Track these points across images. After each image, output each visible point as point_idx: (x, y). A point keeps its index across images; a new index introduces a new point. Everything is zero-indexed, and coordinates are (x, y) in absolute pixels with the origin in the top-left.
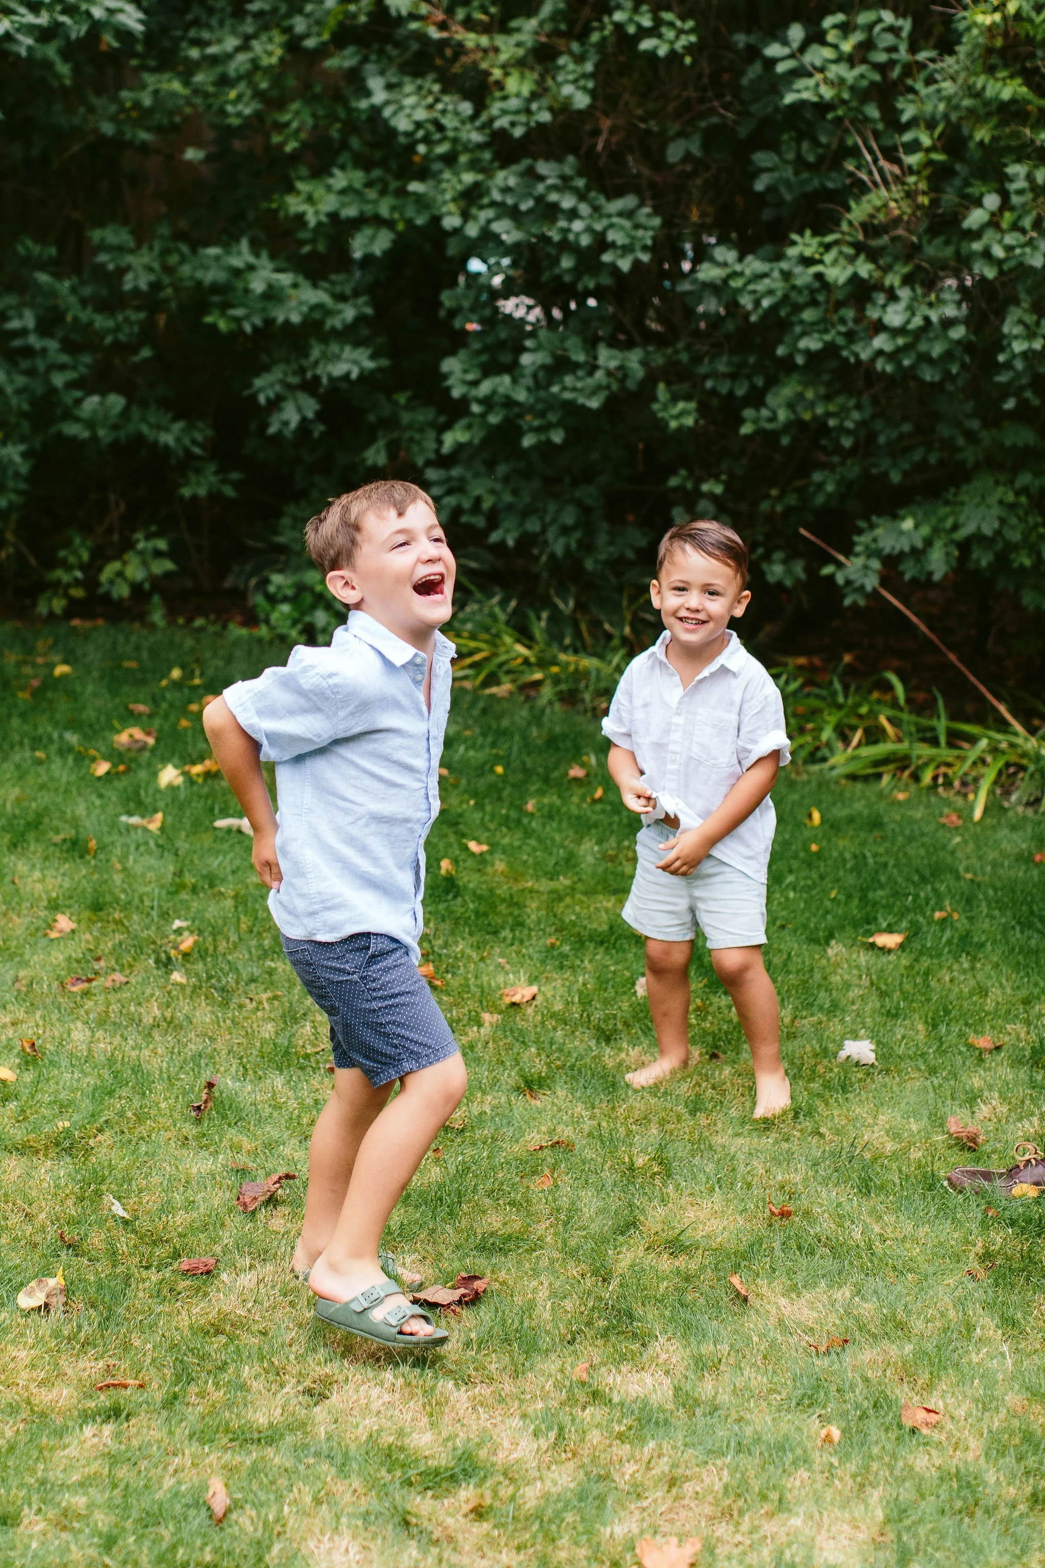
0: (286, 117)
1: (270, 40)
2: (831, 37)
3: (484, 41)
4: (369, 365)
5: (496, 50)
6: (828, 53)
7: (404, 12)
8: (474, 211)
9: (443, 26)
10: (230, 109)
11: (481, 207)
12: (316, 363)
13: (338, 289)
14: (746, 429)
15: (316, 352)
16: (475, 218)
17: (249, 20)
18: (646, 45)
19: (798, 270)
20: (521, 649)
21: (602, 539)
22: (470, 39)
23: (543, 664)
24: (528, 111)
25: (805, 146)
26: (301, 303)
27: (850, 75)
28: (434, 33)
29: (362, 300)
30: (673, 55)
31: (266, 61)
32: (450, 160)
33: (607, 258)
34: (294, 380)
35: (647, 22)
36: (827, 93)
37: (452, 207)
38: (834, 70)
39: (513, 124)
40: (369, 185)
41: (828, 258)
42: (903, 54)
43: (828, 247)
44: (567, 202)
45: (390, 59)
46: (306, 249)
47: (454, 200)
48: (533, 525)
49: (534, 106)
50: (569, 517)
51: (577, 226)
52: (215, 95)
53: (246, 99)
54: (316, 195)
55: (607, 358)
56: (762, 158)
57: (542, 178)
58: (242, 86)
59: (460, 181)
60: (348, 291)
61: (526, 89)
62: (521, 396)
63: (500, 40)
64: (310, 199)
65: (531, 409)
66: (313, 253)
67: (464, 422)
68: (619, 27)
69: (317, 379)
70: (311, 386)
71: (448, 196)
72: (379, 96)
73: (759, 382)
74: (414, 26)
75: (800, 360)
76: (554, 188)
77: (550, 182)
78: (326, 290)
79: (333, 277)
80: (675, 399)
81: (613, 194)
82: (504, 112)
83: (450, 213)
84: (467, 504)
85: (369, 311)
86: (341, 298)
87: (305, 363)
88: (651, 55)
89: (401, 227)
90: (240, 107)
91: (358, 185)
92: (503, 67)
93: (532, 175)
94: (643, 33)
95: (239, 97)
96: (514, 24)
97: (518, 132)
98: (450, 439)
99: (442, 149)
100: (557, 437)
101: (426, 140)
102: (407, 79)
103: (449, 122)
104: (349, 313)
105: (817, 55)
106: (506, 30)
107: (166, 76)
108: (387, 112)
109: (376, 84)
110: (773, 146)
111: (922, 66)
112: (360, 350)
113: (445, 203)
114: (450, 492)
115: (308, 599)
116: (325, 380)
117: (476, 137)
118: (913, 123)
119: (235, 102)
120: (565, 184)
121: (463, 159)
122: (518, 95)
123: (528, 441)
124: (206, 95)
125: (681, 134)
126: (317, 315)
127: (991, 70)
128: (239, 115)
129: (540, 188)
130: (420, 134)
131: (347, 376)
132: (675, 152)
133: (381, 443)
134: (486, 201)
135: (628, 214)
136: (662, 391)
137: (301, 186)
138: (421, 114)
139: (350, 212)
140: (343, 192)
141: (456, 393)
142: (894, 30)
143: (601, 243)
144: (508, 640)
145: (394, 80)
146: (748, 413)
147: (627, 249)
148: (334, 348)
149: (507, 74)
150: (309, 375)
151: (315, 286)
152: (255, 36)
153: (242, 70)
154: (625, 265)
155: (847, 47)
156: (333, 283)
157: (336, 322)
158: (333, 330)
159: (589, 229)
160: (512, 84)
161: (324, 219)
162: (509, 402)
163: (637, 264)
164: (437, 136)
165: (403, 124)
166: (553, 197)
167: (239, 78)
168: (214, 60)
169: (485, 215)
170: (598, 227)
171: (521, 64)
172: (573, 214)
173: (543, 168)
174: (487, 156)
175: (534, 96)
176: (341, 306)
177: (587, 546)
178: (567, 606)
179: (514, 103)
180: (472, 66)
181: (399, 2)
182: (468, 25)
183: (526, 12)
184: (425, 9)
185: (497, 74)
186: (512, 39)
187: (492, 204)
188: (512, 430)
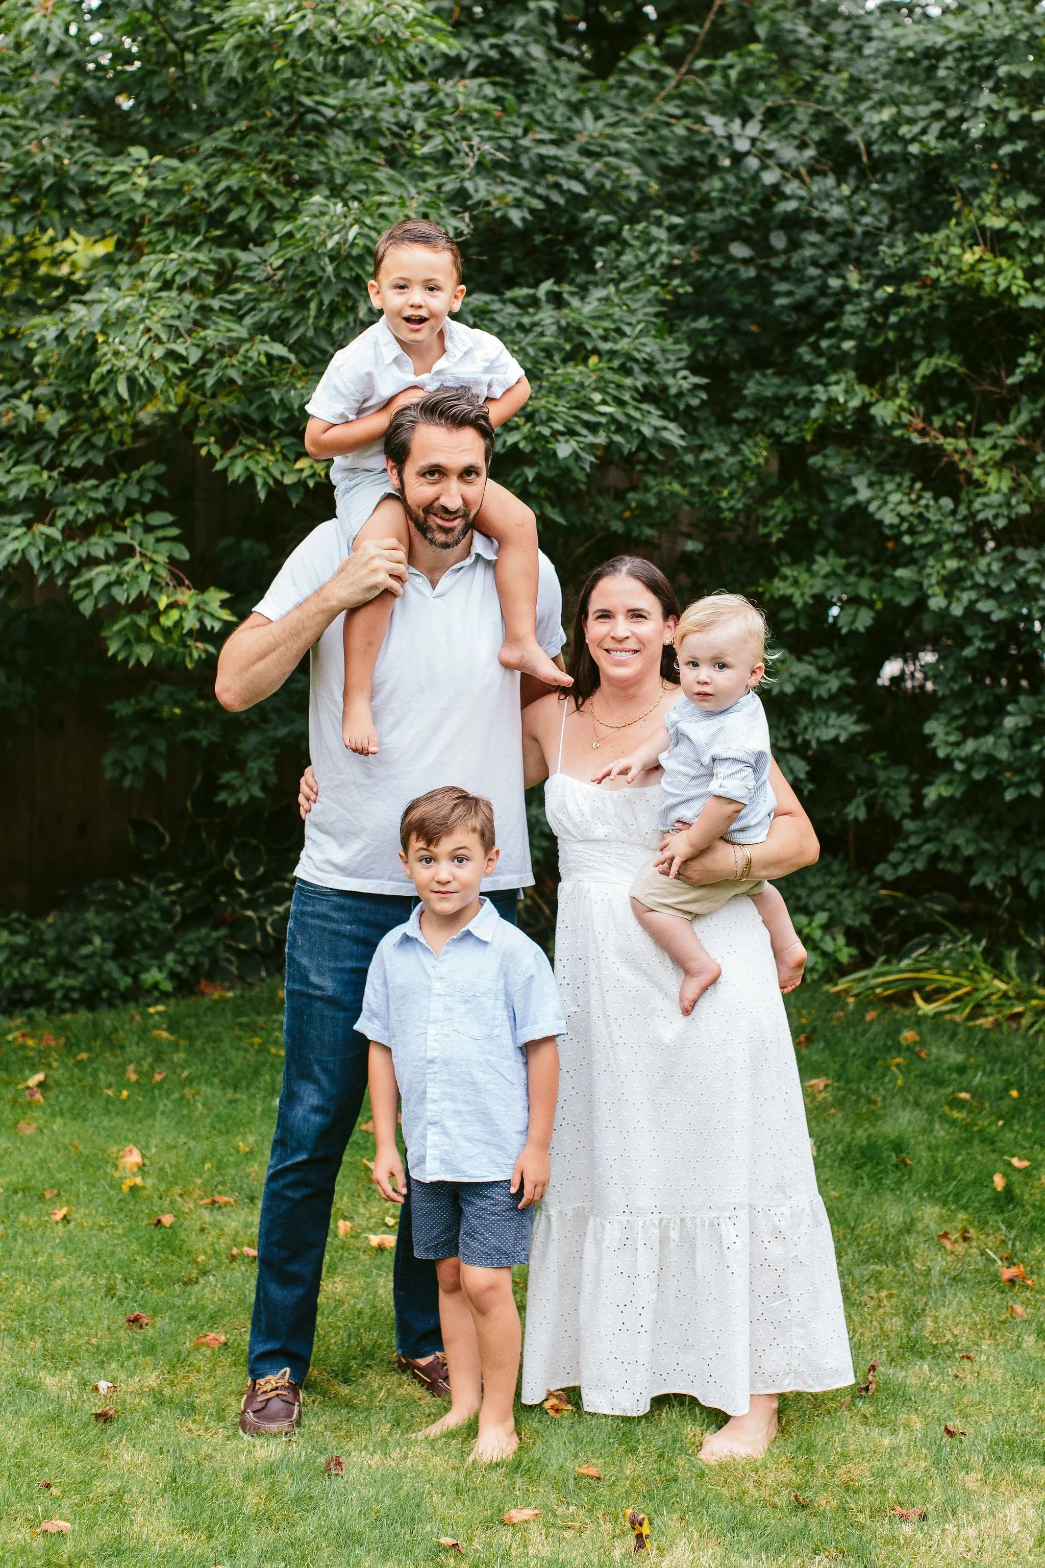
0: (771, 512)
1: (756, 445)
3: (962, 444)
4: (857, 729)
5: (975, 452)
7: (889, 422)
8: (957, 593)
9: (923, 433)
10: (723, 504)
11: (964, 589)
12: (806, 728)
13: (821, 662)
15: (805, 719)
16: (959, 599)
17: (735, 428)
20: (998, 983)
22: (949, 444)
23: (1022, 997)
24: (1009, 505)
26: (792, 676)
28: (917, 439)
29: (844, 672)
31: (753, 462)
32: (932, 548)
34: (786, 744)
37: (937, 589)
39: (996, 517)
40: (848, 568)
45: (868, 460)
46: (790, 627)
47: (938, 583)
48: (1009, 870)
49: (1014, 501)
52: (710, 493)
53: (737, 496)
54: (801, 580)
57: (1023, 563)
58: (734, 485)
59: (944, 567)
60: (830, 665)
61: (1005, 486)
62: (1003, 754)
63: (977, 443)
64: (796, 582)
65: (1009, 766)
66: (797, 630)
67: (944, 778)
69: (807, 743)
70: (800, 751)
71: (933, 580)
72: (864, 494)
74: (897, 433)
76: (1035, 571)
77: (1030, 566)
78: (810, 663)
79: (816, 652)
82: (985, 506)
83: (935, 595)
84: (945, 852)
85: (851, 681)
86: (823, 670)
87: (795, 730)
89: (879, 606)
90: (732, 503)
91: (840, 571)
92: (982, 466)
95: (731, 494)
96: (988, 428)
97: (1002, 523)
98: (932, 794)
99: (929, 539)
100: (1036, 791)
101: (911, 531)
102: (886, 478)
103: (932, 516)
104: (833, 683)
106: (982, 435)
107: (667, 479)
108: (872, 508)
109: (859, 482)
112: (846, 716)
113: (931, 586)
114: (928, 840)
116: (814, 744)
117: (959, 528)
119: (726, 500)
121: (947, 547)
122: (998, 491)
123: (1010, 795)
124: (702, 493)
126: (806, 687)
128: (731, 509)
129: (1021, 571)
130: (905, 526)
131: (835, 741)
133: (860, 800)
134: (969, 583)
137: (786, 571)
138: (906, 509)
139: (835, 594)
140: (826, 576)
141: (941, 753)
144: (986, 976)
145: (874, 479)
148: (821, 714)
149: (987, 474)
150: (800, 739)
151: (799, 659)
152: (742, 441)
153: (733, 472)
156: (816, 657)
157: (823, 691)
158: (819, 697)
160: (992, 481)
161: (810, 601)
162: (989, 759)
164: (921, 528)
165: (888, 518)
166: (1033, 579)
167: (731, 478)
168: (708, 464)
169: (967, 597)
171: (1000, 465)
173: (1023, 554)
174: (967, 544)
175: (1013, 491)
176: (824, 677)
179: (995, 498)
180: (953, 465)
181: (884, 412)
182: (946, 431)
183: (1005, 420)
184: (906, 418)
185: (977, 473)
186: (989, 442)
187: (976, 586)
188: (993, 785)
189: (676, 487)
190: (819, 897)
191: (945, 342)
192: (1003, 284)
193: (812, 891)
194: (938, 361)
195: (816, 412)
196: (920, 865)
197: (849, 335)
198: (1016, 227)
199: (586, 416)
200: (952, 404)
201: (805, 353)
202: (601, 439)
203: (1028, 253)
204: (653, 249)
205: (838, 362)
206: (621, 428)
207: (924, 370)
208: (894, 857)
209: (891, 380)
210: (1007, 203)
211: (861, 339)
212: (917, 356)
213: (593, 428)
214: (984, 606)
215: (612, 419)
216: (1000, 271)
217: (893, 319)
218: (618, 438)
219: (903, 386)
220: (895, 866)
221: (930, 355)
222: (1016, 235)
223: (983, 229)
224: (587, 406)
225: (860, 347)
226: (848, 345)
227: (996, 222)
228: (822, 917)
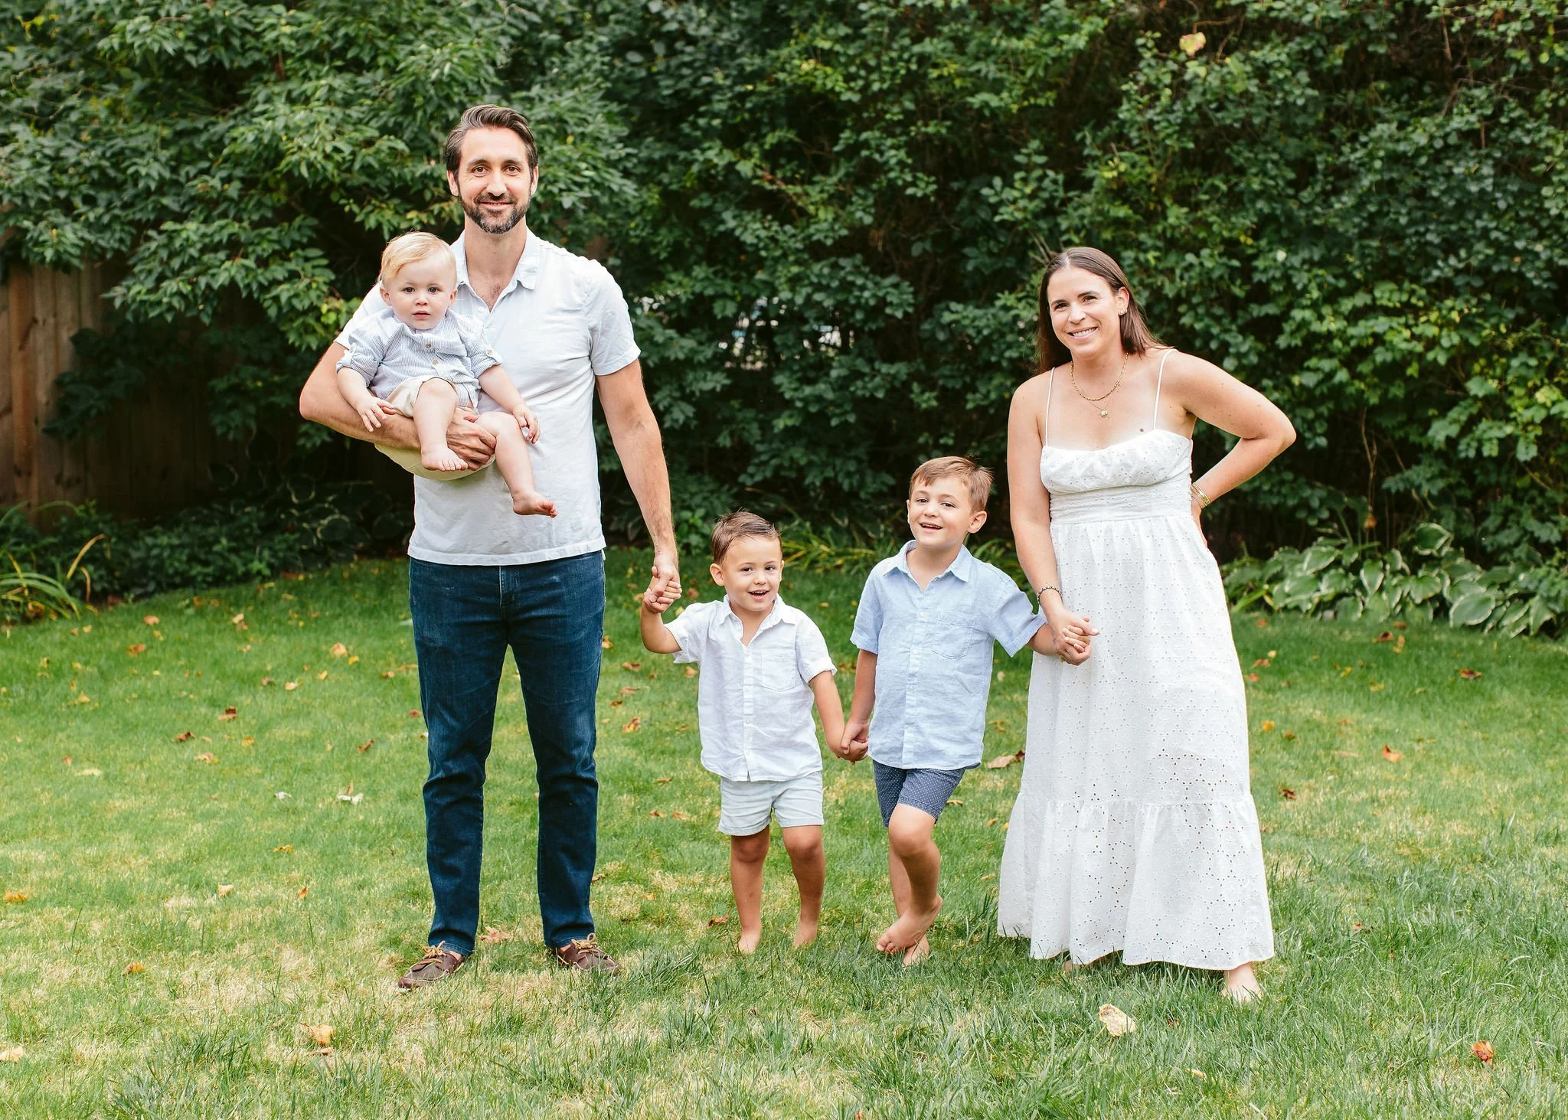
2: (1017, 185)
3: (798, 189)
5: (807, 194)
6: (1016, 194)
7: (748, 175)
9: (772, 182)
11: (803, 286)
12: (691, 384)
14: (970, 406)
15: (690, 376)
18: (910, 191)
19: (1001, 314)
20: (824, 548)
21: (869, 479)
22: (791, 189)
24: (832, 229)
25: (992, 243)
26: (681, 348)
27: (1032, 206)
28: (768, 186)
30: (926, 197)
31: (650, 203)
32: (781, 259)
33: (888, 311)
34: (677, 394)
35: (909, 178)
36: (1019, 215)
37: (785, 286)
38: (1022, 203)
39: (824, 238)
40: (715, 273)
41: (1021, 305)
42: (1061, 194)
43: (1019, 300)
44: (860, 281)
45: (733, 201)
47: (786, 282)
48: (830, 473)
49: (836, 227)
50: (852, 466)
51: (866, 294)
53: (640, 227)
54: (684, 283)
55: (885, 368)
56: (968, 251)
57: (842, 268)
58: (638, 219)
59: (789, 272)
60: (703, 340)
61: (830, 217)
62: (830, 396)
63: (809, 189)
64: (680, 284)
65: (832, 403)
67: (787, 413)
68: (891, 183)
69: (693, 393)
70: (687, 398)
71: (781, 280)
72: (731, 224)
73: (968, 379)
74: (753, 182)
75: (1005, 364)
76: (850, 273)
77: (848, 270)
78: (694, 340)
80: (923, 392)
81: (884, 275)
82: (817, 231)
84: (786, 464)
86: (701, 343)
87: (685, 383)
88: (913, 197)
89: (738, 298)
90: (637, 232)
91: (710, 276)
92: (814, 204)
93: (835, 266)
94: (907, 185)
95: (636, 226)
96: (816, 178)
97: (829, 242)
98: (781, 423)
99: (778, 253)
100: (852, 418)
101: (766, 248)
102: (745, 213)
103: (781, 237)
104: (708, 352)
105: (1009, 194)
106: (812, 183)
108: (738, 232)
109: (727, 215)
110: (974, 244)
111: (1070, 199)
114: (773, 457)
115: (685, 527)
116: (698, 394)
117: (799, 246)
118: (1067, 231)
119: (634, 229)
120: (857, 271)
121: (791, 258)
122: (825, 221)
123: (834, 422)
124: (615, 224)
125: (921, 239)
126: (691, 354)
127: (1112, 203)
128: (637, 237)
129: (842, 273)
130: (761, 245)
131: (713, 390)
132: (916, 250)
133: (726, 432)
134: (806, 282)
135: (896, 286)
136: (916, 387)
137: (674, 277)
138: (761, 233)
139: (710, 292)
140: (702, 280)
141: (787, 396)
142: (1055, 182)
143: (883, 302)
144: (815, 543)
145: (737, 213)
146: (970, 396)
147: (900, 305)
148: (700, 374)
149: (817, 209)
150: (687, 391)
153: (637, 208)
154: (899, 314)
155: (1028, 190)
157: (701, 358)
158: (700, 363)
159: (874, 296)
160: (822, 214)
161: (692, 297)
162: (819, 399)
163: (906, 313)
164: (772, 246)
165: (749, 238)
166: (850, 278)
167: (636, 213)
169: (805, 291)
170: (881, 294)
171: (825, 203)
172: (863, 288)
173: (843, 262)
174: (806, 256)
175: (836, 219)
176: (701, 349)
177: (862, 484)
178: (844, 522)
179: (825, 226)
180: (793, 204)
181: (745, 168)
182: (787, 181)
183: (826, 173)
184: (760, 173)
185: (811, 209)
186: (818, 188)
187: (811, 284)
188: (823, 416)
189: (599, 220)
190: (698, 499)
191: (783, 121)
192: (829, 85)
193: (693, 495)
194: (779, 134)
195: (695, 168)
196: (768, 474)
197: (715, 115)
198: (838, 48)
199: (577, 179)
200: (789, 162)
201: (686, 128)
202: (586, 193)
203: (846, 65)
204: (588, 58)
205: (709, 133)
206: (598, 185)
207: (771, 139)
208: (751, 469)
209: (746, 146)
210: (831, 31)
211: (725, 118)
212: (765, 130)
213: (581, 186)
214: (818, 297)
215: (592, 180)
216: (827, 76)
217: (749, 105)
218: (597, 193)
219: (755, 149)
220: (752, 476)
221: (773, 130)
222: (837, 53)
223: (815, 48)
224: (576, 171)
225: (723, 124)
226: (716, 122)
227: (826, 45)
228: (701, 512)
